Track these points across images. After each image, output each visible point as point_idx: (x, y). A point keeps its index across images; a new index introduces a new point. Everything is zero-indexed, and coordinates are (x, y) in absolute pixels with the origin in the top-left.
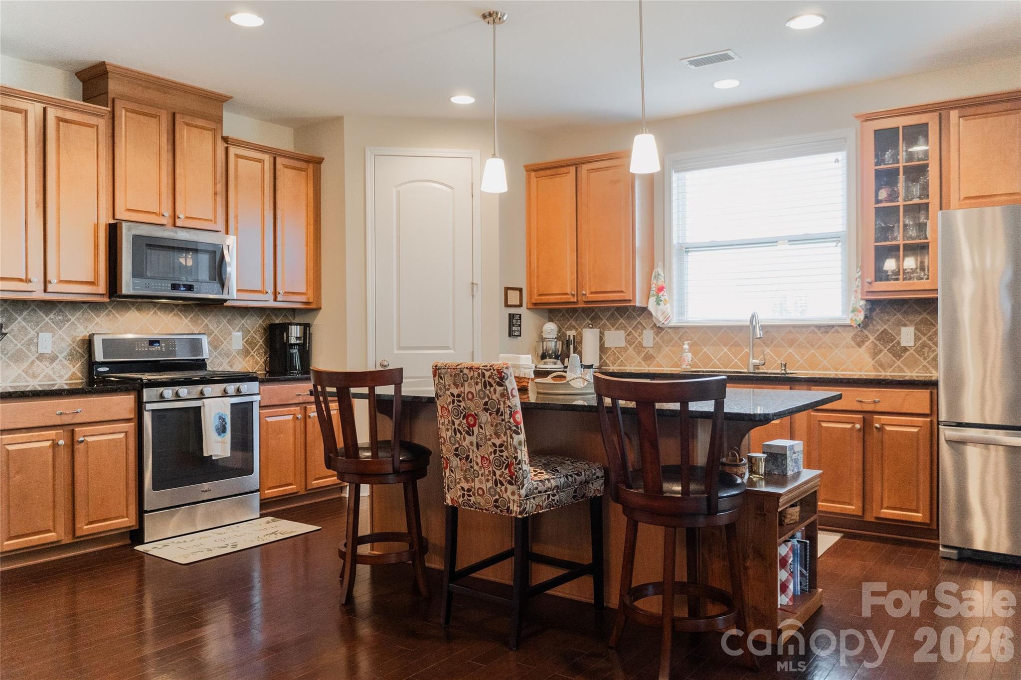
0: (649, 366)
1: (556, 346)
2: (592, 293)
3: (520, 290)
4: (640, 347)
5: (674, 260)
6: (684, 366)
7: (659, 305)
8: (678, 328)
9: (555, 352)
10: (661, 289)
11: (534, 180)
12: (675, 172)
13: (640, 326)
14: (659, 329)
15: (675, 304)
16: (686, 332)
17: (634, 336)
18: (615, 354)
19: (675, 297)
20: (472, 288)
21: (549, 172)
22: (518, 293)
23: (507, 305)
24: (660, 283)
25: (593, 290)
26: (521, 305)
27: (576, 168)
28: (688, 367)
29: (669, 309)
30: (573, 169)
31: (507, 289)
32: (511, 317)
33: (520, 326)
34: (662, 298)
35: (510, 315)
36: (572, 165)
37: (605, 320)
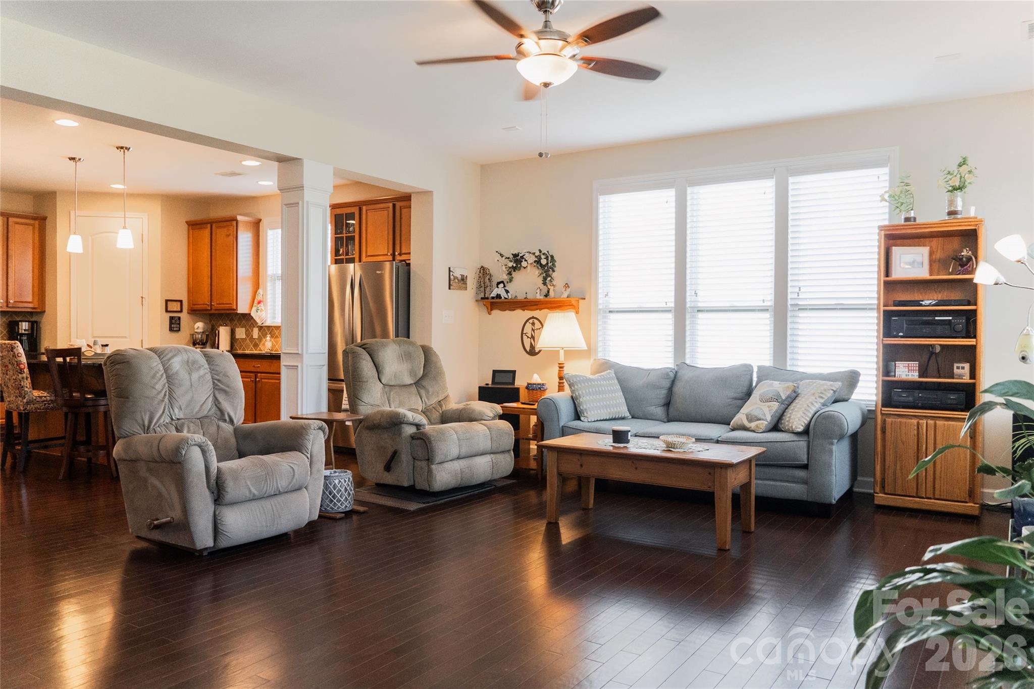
0: (256, 350)
1: (202, 337)
2: (217, 304)
3: (181, 301)
4: (252, 339)
5: (269, 284)
6: (266, 350)
7: (257, 312)
8: (269, 327)
9: (201, 341)
10: (259, 302)
11: (191, 231)
12: (270, 229)
13: (252, 325)
14: (261, 328)
15: (269, 312)
16: (273, 329)
17: (249, 332)
18: (240, 343)
19: (269, 307)
20: (142, 300)
21: (198, 226)
22: (179, 304)
23: (167, 311)
24: (259, 299)
25: (218, 302)
26: (181, 311)
27: (211, 225)
28: (268, 351)
29: (264, 315)
30: (209, 226)
31: (167, 301)
32: (171, 318)
33: (179, 324)
34: (259, 308)
35: (170, 317)
36: (209, 223)
37: (236, 321)
